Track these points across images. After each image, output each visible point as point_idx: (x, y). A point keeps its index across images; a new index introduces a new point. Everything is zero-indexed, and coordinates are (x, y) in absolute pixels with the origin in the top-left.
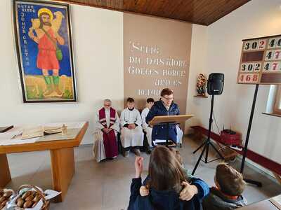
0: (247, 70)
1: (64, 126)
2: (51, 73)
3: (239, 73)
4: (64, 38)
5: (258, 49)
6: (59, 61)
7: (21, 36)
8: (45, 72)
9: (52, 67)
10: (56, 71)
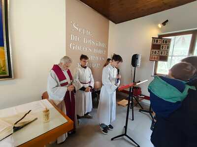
0: (154, 54)
3: (151, 55)
5: (158, 43)
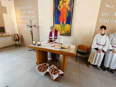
1: (69, 46)
2: (63, 23)
4: (70, 7)
6: (67, 18)
7: (56, 9)
8: (61, 23)
9: (64, 21)
10: (65, 22)
